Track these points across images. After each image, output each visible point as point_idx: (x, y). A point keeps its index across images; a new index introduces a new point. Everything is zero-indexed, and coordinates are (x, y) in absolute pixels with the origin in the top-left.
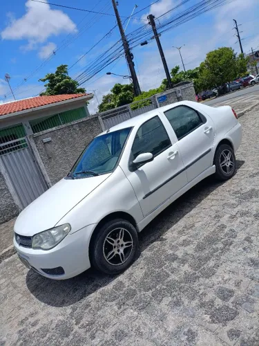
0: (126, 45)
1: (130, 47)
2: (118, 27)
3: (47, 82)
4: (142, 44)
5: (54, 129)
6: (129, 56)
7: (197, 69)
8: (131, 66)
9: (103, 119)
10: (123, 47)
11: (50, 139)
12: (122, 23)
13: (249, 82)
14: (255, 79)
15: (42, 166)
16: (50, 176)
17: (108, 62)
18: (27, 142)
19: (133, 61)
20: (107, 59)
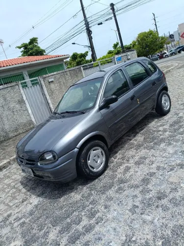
0: (87, 24)
1: (90, 26)
2: (82, 11)
3: (22, 49)
4: (99, 24)
5: (55, 73)
6: (89, 32)
7: (131, 44)
8: (90, 39)
9: (84, 69)
10: (85, 26)
11: (53, 80)
12: (85, 9)
13: (164, 56)
14: (167, 54)
15: (48, 97)
16: (52, 104)
17: (73, 36)
18: (38, 81)
19: (92, 35)
20: (73, 34)
